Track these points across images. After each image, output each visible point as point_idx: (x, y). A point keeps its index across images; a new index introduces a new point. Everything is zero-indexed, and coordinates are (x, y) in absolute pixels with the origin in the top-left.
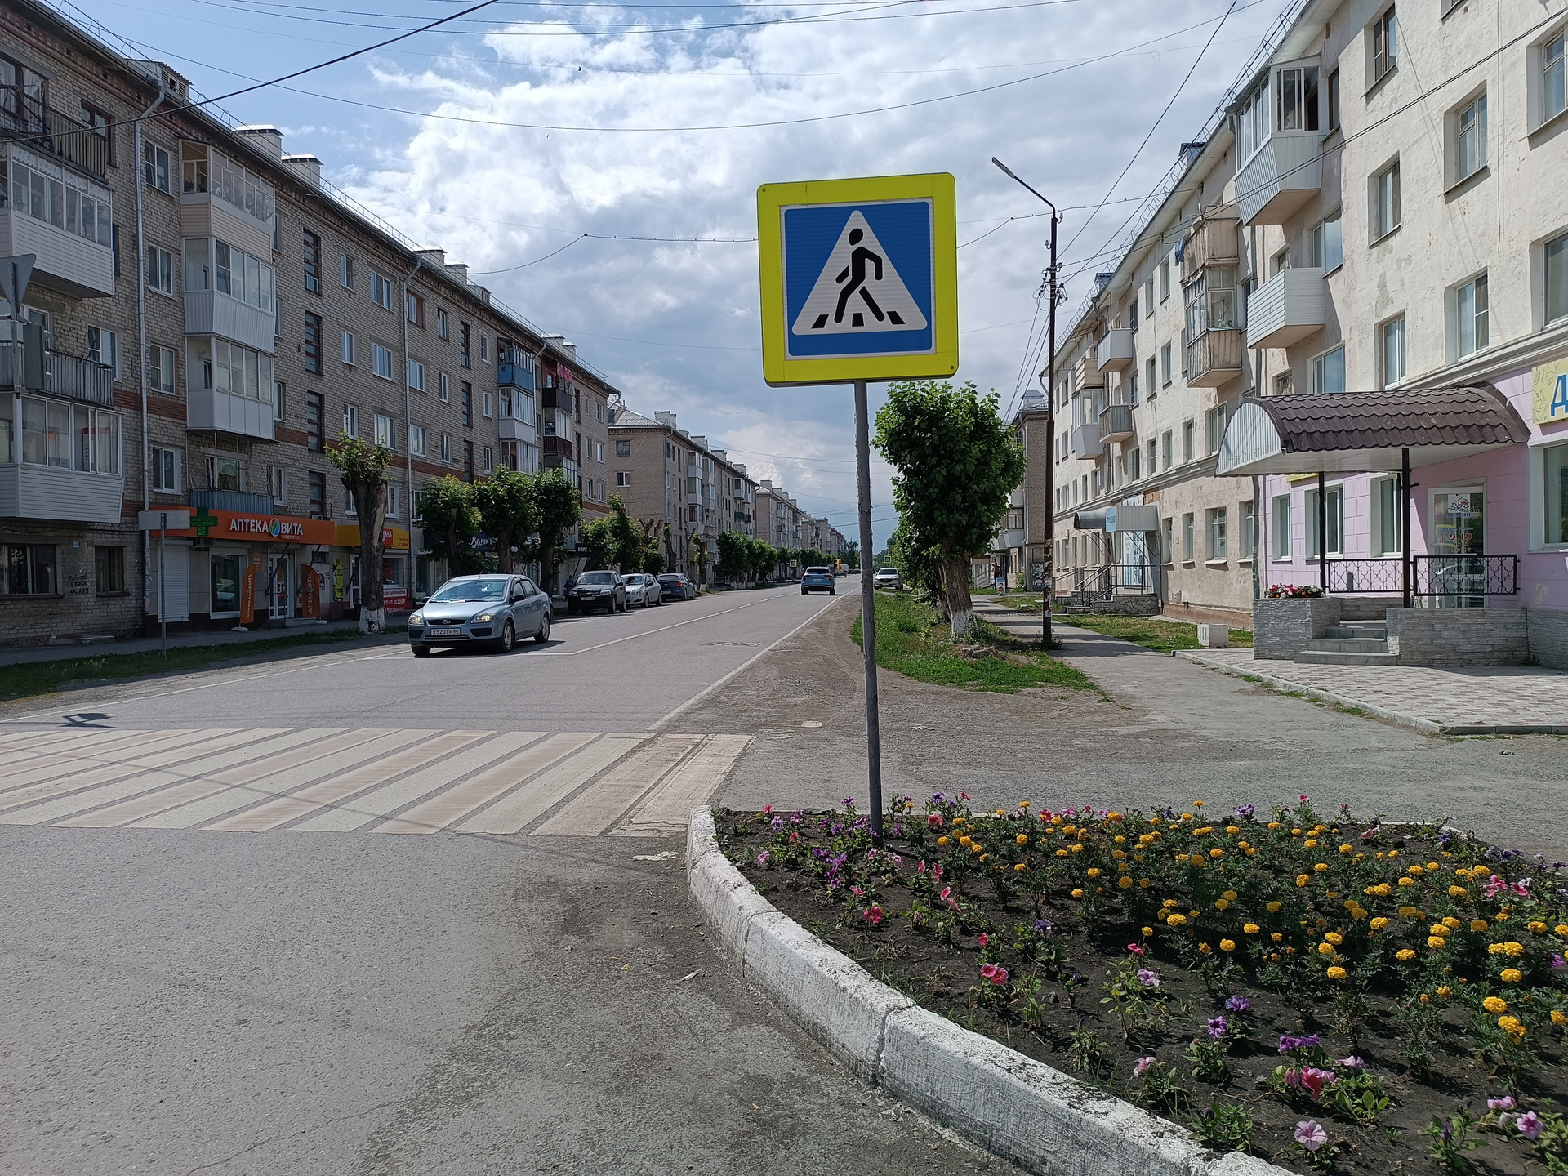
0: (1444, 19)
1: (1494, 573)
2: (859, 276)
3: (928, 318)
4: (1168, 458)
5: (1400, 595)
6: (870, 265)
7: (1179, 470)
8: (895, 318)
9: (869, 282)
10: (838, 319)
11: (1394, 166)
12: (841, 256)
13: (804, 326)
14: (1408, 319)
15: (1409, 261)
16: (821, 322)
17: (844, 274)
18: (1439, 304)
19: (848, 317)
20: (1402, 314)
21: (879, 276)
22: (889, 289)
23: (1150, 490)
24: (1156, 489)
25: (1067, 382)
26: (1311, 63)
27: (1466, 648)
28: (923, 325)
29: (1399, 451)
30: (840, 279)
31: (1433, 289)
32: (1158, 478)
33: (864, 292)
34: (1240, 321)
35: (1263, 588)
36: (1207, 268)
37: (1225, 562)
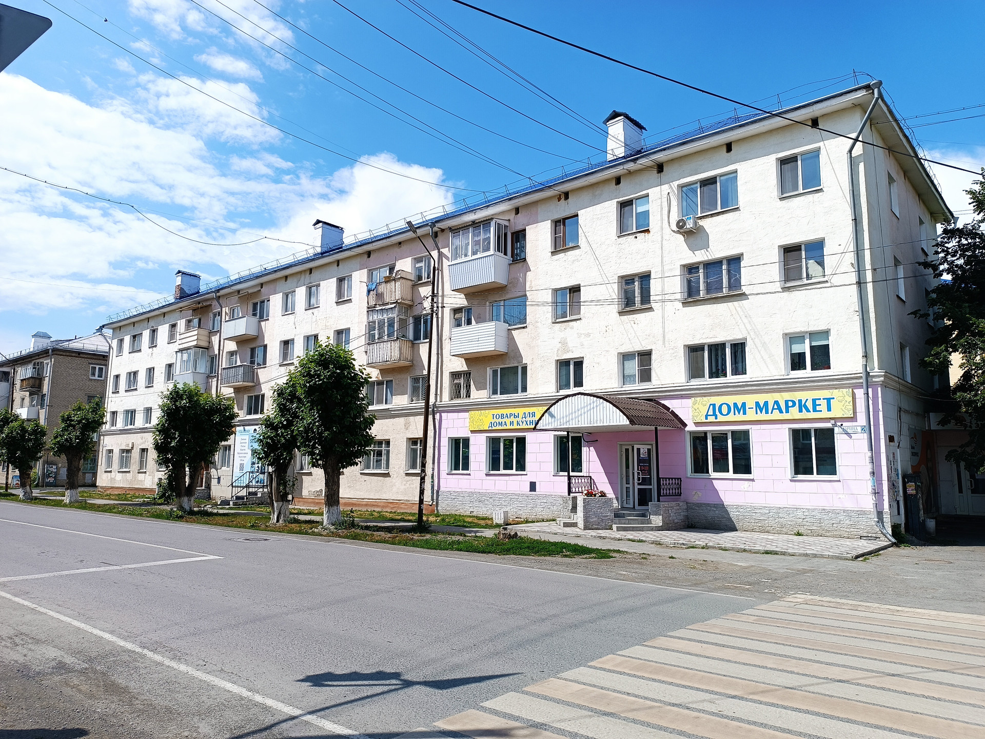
14: (585, 362)
18: (613, 359)
20: (581, 358)
34: (411, 336)
35: (436, 488)
36: (398, 303)
37: (387, 472)
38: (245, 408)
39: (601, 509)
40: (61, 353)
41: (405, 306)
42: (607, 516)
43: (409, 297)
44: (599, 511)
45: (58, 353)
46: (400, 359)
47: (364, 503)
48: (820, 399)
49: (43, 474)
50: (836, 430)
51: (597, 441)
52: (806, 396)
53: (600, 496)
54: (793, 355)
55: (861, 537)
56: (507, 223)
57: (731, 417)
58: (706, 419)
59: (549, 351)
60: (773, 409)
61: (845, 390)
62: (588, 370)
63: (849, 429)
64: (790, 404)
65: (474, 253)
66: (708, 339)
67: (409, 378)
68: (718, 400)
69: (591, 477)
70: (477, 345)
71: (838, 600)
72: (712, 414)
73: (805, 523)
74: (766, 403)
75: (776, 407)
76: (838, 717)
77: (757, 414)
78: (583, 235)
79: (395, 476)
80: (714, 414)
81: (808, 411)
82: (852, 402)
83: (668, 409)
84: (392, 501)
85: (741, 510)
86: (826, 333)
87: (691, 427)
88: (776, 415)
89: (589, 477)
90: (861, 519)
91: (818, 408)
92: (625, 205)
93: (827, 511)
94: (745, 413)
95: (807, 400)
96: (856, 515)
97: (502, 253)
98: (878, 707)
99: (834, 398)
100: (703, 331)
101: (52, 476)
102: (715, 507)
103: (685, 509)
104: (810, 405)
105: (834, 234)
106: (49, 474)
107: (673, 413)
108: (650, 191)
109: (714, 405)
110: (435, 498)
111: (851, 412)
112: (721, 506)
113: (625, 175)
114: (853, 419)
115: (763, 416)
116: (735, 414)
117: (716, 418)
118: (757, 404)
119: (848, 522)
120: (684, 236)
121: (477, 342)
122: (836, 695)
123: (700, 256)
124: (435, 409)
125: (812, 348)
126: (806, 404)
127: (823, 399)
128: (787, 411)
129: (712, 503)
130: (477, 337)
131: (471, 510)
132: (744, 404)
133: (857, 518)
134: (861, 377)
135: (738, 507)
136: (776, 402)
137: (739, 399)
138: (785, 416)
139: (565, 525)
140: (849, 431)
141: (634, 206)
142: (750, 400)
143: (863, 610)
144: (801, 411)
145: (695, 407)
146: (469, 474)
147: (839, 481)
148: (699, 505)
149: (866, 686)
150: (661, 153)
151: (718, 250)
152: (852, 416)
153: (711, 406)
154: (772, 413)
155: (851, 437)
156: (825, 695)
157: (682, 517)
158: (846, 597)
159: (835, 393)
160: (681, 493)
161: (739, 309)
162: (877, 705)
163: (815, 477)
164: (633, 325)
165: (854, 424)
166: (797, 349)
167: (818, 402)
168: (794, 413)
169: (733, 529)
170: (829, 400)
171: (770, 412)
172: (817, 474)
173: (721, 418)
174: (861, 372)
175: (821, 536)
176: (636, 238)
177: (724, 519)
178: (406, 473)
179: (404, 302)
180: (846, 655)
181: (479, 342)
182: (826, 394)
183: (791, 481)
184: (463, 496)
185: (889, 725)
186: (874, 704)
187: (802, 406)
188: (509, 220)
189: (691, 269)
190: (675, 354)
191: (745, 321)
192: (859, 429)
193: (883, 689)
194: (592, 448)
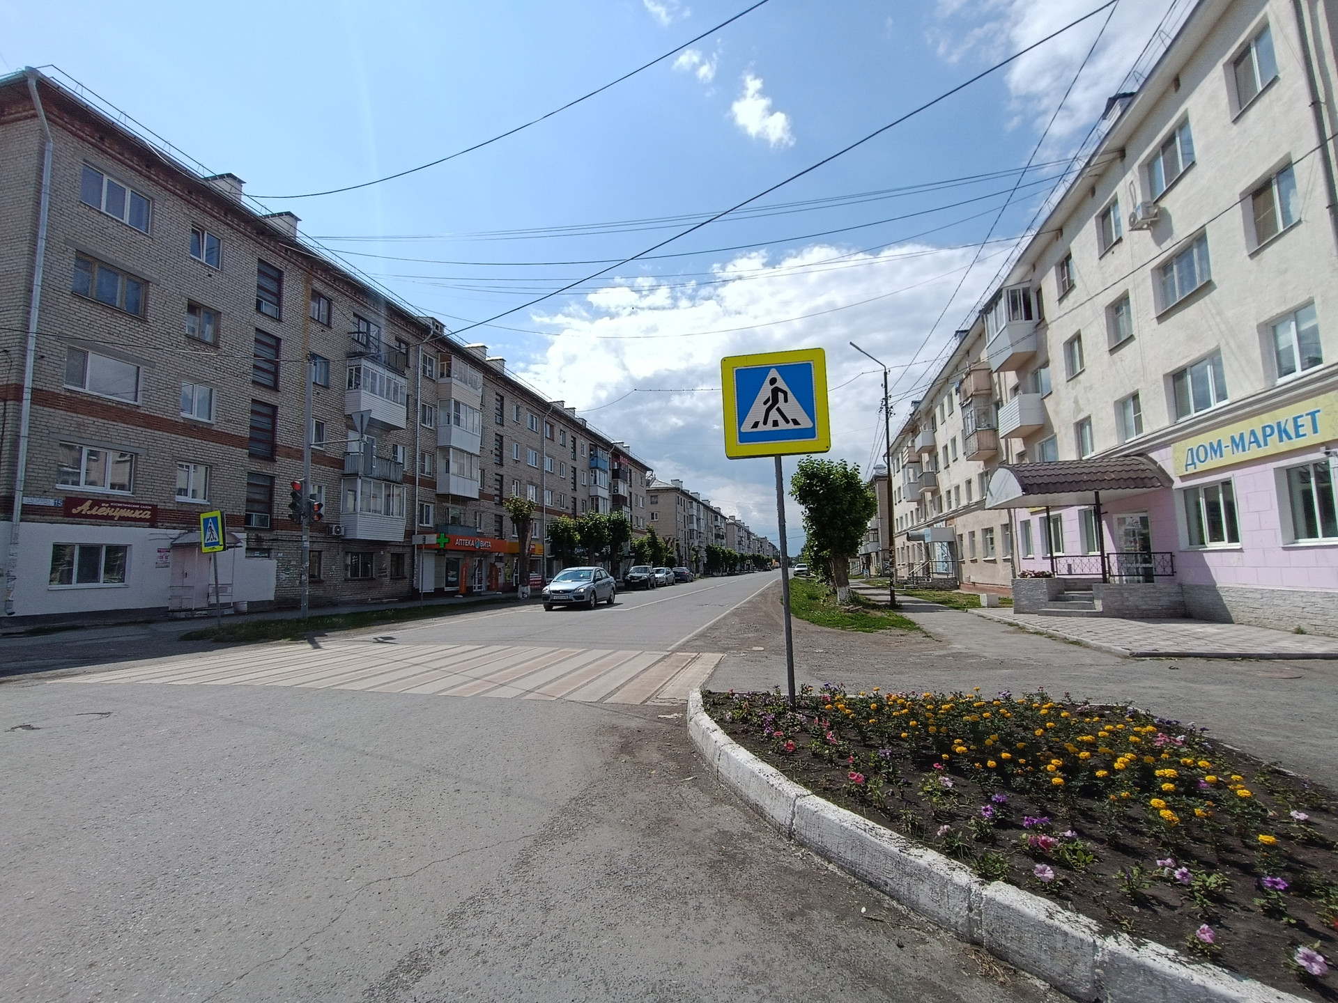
0: (1100, 258)
1: (1158, 564)
2: (775, 400)
3: (813, 422)
4: (958, 500)
5: (1101, 576)
6: (781, 396)
7: (965, 507)
8: (795, 422)
9: (781, 404)
10: (765, 423)
11: (1078, 337)
12: (766, 391)
13: (746, 427)
14: (1093, 420)
15: (1091, 387)
16: (756, 425)
17: (768, 401)
18: (1111, 411)
19: (770, 422)
20: (1089, 417)
21: (786, 400)
22: (792, 407)
23: (949, 519)
24: (953, 518)
25: (898, 459)
26: (1026, 285)
27: (1144, 607)
28: (811, 425)
29: (1092, 494)
30: (765, 403)
31: (1107, 402)
32: (953, 512)
33: (778, 409)
52: (1285, 415)
58: (1188, 470)
60: (1251, 443)
64: (1268, 431)
74: (1242, 436)
77: (1230, 454)
81: (1290, 438)
85: (1233, 594)
87: (1178, 484)
95: (1287, 420)
99: (1319, 411)
102: (1207, 589)
107: (1161, 468)
109: (1192, 450)
112: (1214, 589)
116: (1213, 459)
117: (1197, 467)
118: (1232, 438)
126: (1287, 427)
128: (1266, 444)
129: (1203, 584)
132: (1219, 443)
135: (1230, 590)
136: (1253, 433)
138: (1264, 451)
142: (1224, 435)
144: (1281, 439)
145: (1177, 455)
151: (1182, 231)
153: (1190, 452)
154: (1249, 449)
161: (1209, 307)
163: (1320, 541)
168: (1275, 446)
169: (1228, 620)
172: (1322, 536)
176: (1114, 251)
183: (1284, 548)
187: (1282, 433)
190: (1157, 389)
191: (1218, 319)
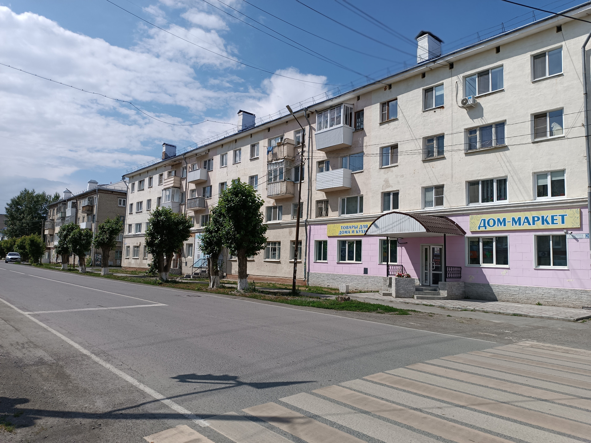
14: (400, 193)
18: (418, 191)
20: (397, 191)
34: (293, 179)
35: (307, 271)
36: (285, 159)
37: (279, 261)
38: (200, 222)
39: (407, 285)
40: (103, 192)
41: (290, 161)
42: (411, 290)
43: (292, 155)
44: (405, 286)
45: (101, 191)
46: (286, 193)
47: (266, 279)
48: (557, 216)
49: (95, 259)
50: (568, 236)
51: (407, 243)
52: (547, 214)
53: (406, 277)
54: (539, 187)
55: (583, 307)
56: (352, 106)
57: (496, 228)
58: (479, 229)
59: (377, 187)
60: (524, 222)
61: (574, 210)
62: (402, 198)
63: (577, 236)
64: (536, 219)
65: (331, 126)
66: (481, 177)
67: (292, 204)
68: (487, 217)
69: (402, 265)
70: (332, 183)
71: (556, 346)
72: (483, 226)
73: (544, 297)
74: (519, 219)
75: (526, 221)
76: (531, 425)
77: (513, 225)
78: (400, 111)
79: (284, 263)
80: (484, 226)
81: (548, 223)
82: (579, 217)
83: (454, 222)
84: (281, 278)
85: (501, 288)
86: (563, 172)
87: (469, 234)
88: (526, 226)
89: (401, 265)
90: (583, 295)
91: (555, 222)
92: (428, 91)
93: (559, 290)
94: (505, 225)
95: (548, 216)
96: (580, 293)
97: (348, 125)
98: (564, 419)
99: (566, 215)
100: (479, 172)
101: (99, 261)
102: (483, 286)
103: (463, 287)
104: (550, 220)
105: (570, 105)
106: (97, 259)
107: (457, 225)
108: (444, 81)
109: (484, 220)
110: (307, 276)
111: (579, 224)
112: (488, 285)
113: (428, 71)
114: (580, 229)
115: (517, 227)
116: (498, 226)
117: (486, 228)
118: (513, 219)
119: (574, 297)
120: (467, 110)
121: (332, 182)
122: (533, 409)
123: (478, 123)
124: (307, 223)
125: (552, 182)
126: (547, 219)
127: (559, 216)
128: (534, 224)
129: (481, 283)
130: (332, 178)
131: (328, 284)
132: (504, 220)
133: (581, 295)
134: (586, 201)
135: (498, 286)
136: (527, 218)
137: (501, 216)
138: (532, 227)
139: (384, 294)
140: (577, 237)
141: (434, 91)
142: (509, 217)
143: (573, 353)
144: (543, 223)
145: (472, 221)
146: (327, 263)
147: (569, 270)
148: (473, 284)
149: (559, 404)
150: (452, 55)
151: (489, 118)
152: (579, 227)
153: (483, 221)
154: (523, 225)
155: (578, 241)
156: (526, 408)
157: (461, 292)
158: (563, 344)
159: (568, 212)
160: (461, 277)
161: (503, 157)
162: (563, 418)
163: (552, 267)
164: (432, 168)
165: (581, 232)
166: (541, 182)
167: (555, 218)
168: (539, 225)
169: (495, 300)
170: (563, 216)
171: (522, 224)
172: (553, 265)
173: (489, 229)
174: (587, 197)
175: (554, 306)
176: (435, 112)
177: (489, 294)
178: (290, 262)
179: (289, 158)
180: (550, 382)
181: (333, 181)
182: (562, 212)
183: (535, 269)
184: (324, 276)
185: (569, 433)
186: (561, 417)
187: (544, 220)
188: (353, 104)
189: (471, 131)
190: (460, 187)
191: (508, 164)
192: (584, 236)
193: (571, 406)
194: (403, 248)
